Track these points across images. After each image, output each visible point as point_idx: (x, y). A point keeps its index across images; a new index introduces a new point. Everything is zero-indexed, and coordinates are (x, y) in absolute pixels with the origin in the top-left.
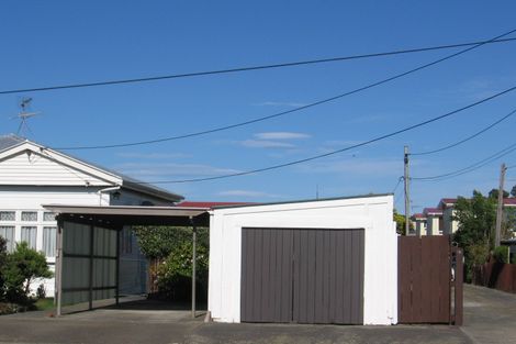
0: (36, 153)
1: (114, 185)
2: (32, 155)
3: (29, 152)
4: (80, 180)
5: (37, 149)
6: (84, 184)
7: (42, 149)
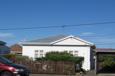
0: (73, 38)
1: (92, 45)
2: (72, 38)
3: (71, 37)
4: (84, 44)
5: (74, 37)
6: (84, 45)
7: (75, 37)
